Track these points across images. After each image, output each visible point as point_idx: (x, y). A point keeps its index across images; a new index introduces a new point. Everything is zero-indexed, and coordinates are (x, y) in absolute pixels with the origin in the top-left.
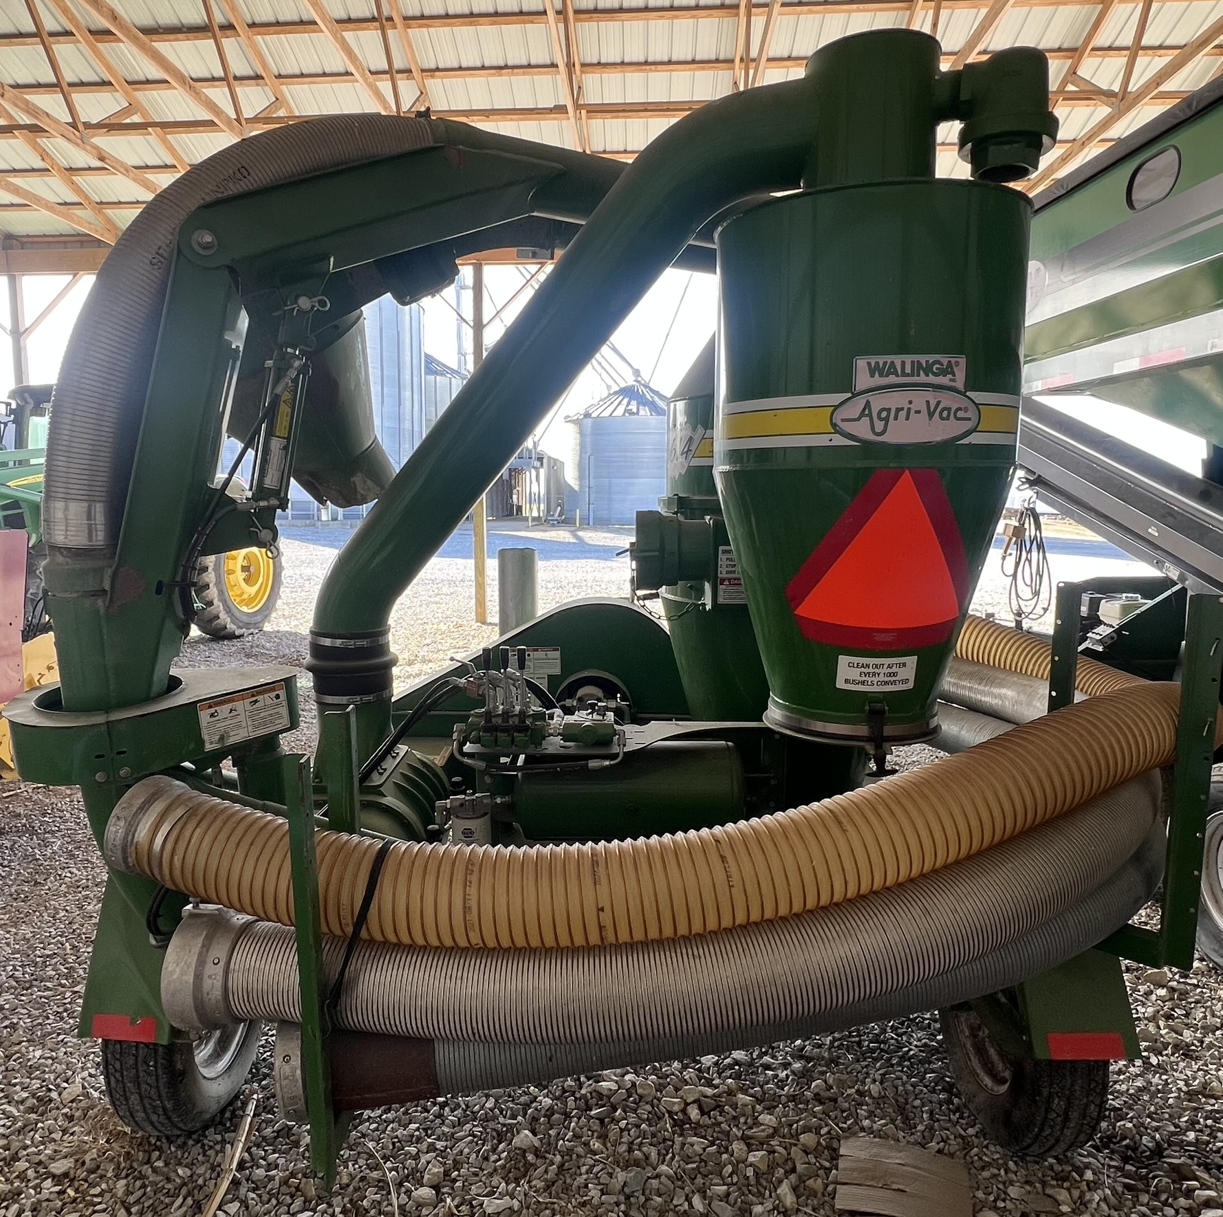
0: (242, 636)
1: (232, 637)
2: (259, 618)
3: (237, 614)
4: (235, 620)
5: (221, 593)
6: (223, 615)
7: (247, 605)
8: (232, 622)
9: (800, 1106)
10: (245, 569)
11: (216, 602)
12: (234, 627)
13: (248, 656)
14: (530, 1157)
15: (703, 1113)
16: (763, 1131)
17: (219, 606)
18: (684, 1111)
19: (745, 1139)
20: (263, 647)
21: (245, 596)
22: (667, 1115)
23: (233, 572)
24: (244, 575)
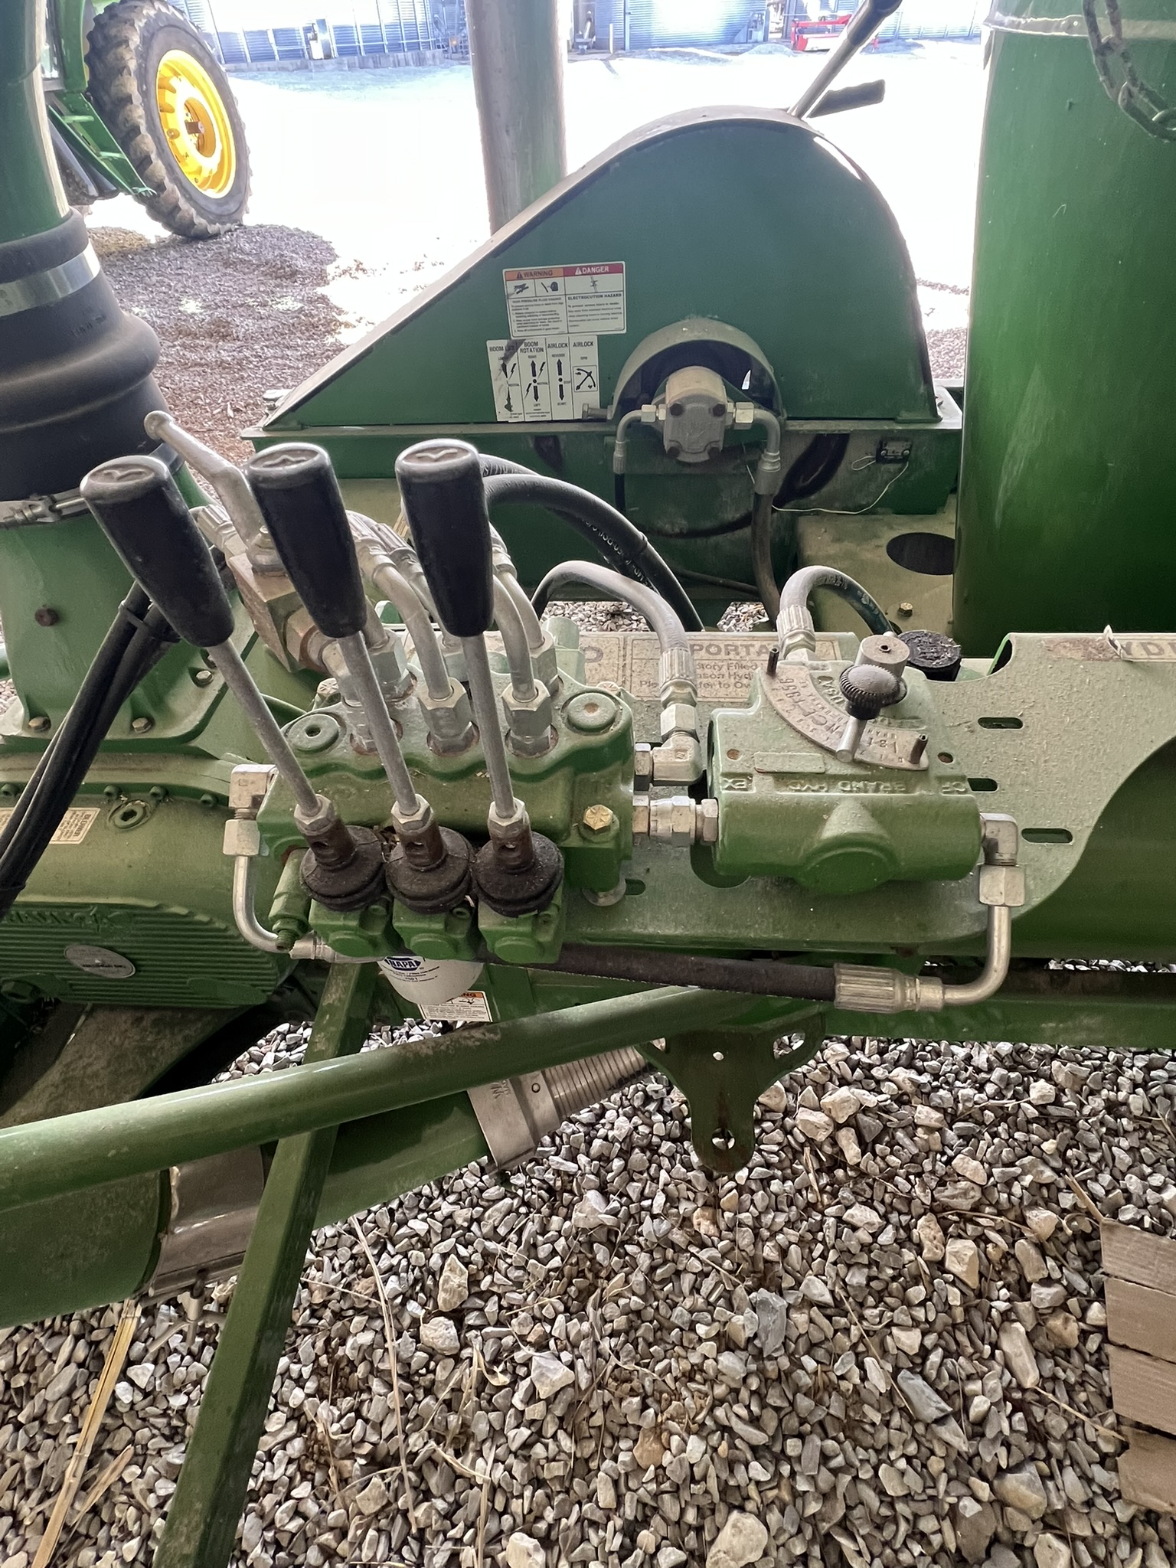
0: (216, 235)
1: (204, 237)
2: (232, 207)
3: (202, 202)
4: (202, 211)
5: (171, 169)
6: (183, 204)
7: (212, 187)
8: (200, 214)
9: (1017, 1135)
10: (192, 128)
11: (167, 182)
12: (203, 221)
13: (227, 264)
14: (601, 1253)
15: (864, 1146)
16: (965, 1193)
17: (173, 191)
18: (833, 1140)
19: (937, 1210)
20: (242, 251)
21: (205, 174)
22: (807, 1150)
23: (175, 135)
24: (194, 138)
